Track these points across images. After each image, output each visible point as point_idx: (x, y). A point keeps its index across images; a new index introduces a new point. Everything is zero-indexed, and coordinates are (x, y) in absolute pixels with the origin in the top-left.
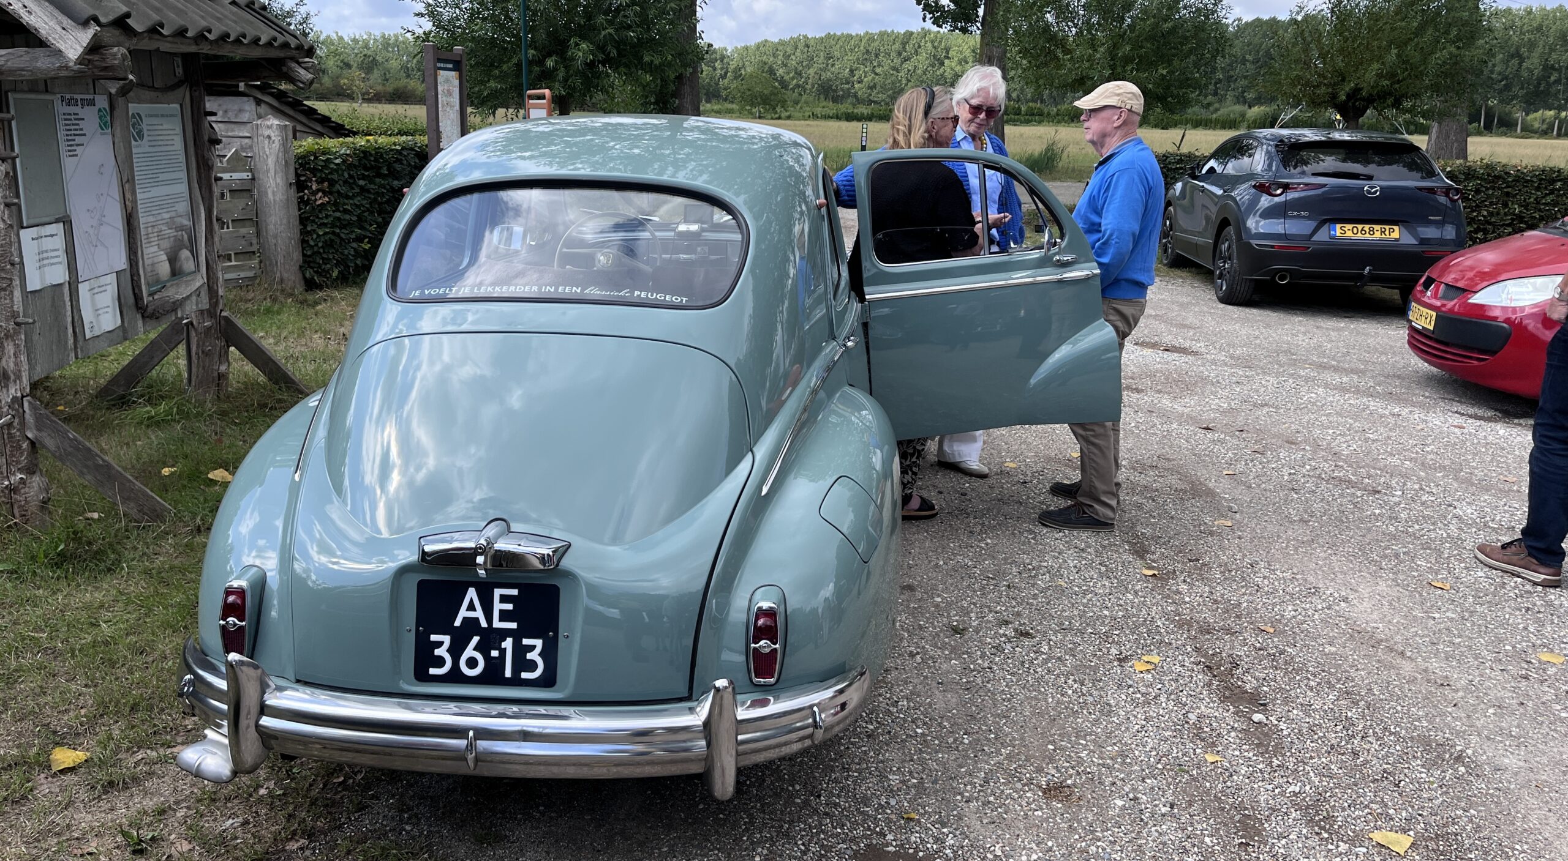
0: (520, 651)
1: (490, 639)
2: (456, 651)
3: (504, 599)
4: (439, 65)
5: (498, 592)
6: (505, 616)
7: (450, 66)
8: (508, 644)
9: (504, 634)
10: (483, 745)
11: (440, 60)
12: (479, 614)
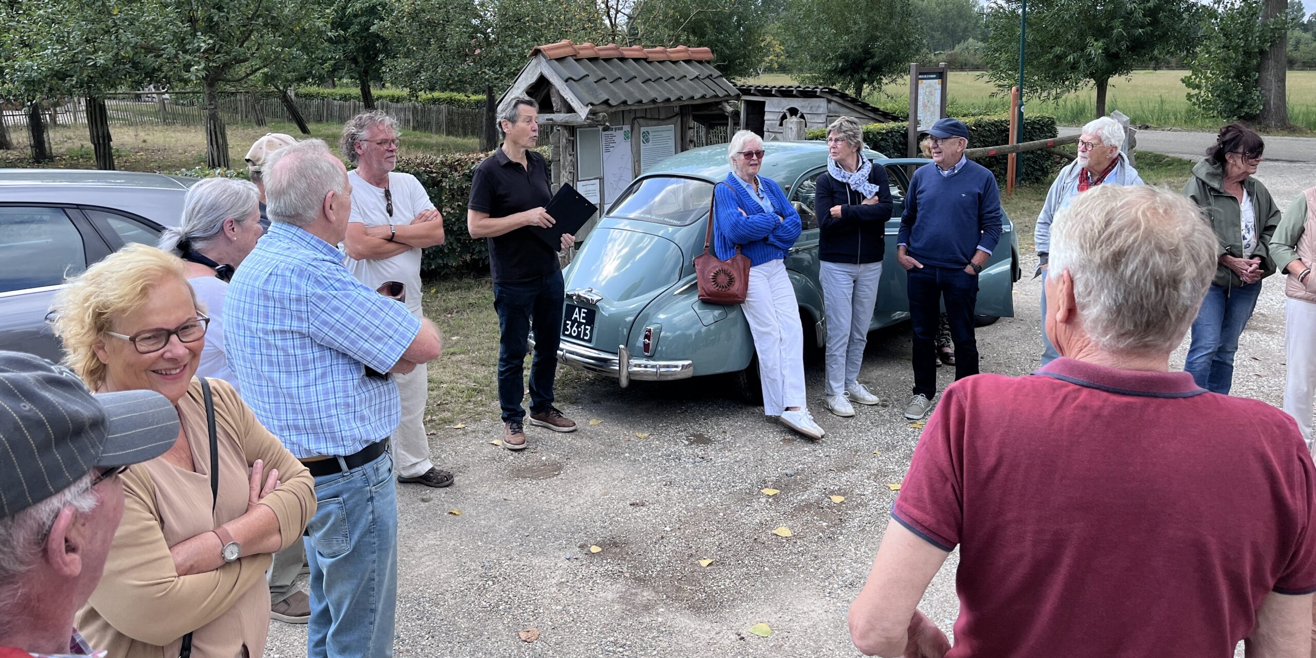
0: (585, 329)
1: (580, 324)
2: (572, 327)
3: (584, 313)
4: (920, 77)
5: (583, 310)
6: (583, 318)
7: (934, 76)
8: (583, 327)
9: (583, 323)
10: (568, 355)
11: (921, 74)
12: (578, 316)
